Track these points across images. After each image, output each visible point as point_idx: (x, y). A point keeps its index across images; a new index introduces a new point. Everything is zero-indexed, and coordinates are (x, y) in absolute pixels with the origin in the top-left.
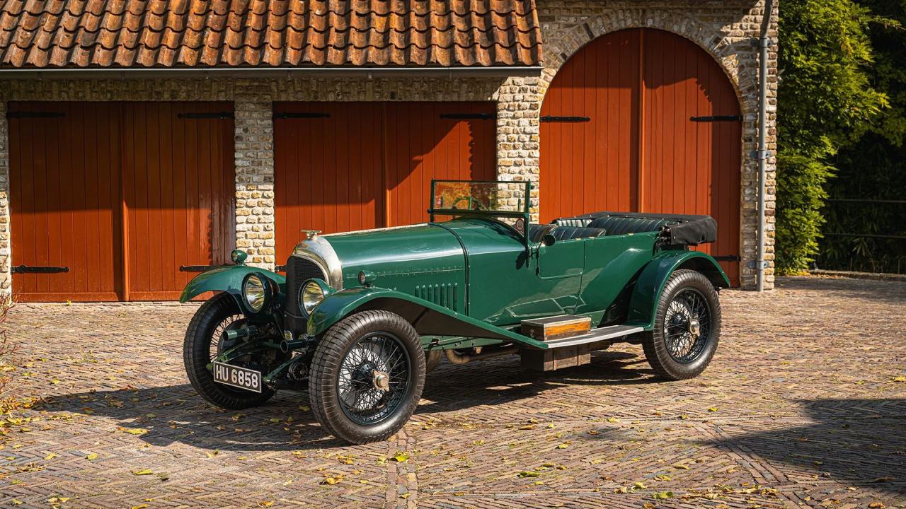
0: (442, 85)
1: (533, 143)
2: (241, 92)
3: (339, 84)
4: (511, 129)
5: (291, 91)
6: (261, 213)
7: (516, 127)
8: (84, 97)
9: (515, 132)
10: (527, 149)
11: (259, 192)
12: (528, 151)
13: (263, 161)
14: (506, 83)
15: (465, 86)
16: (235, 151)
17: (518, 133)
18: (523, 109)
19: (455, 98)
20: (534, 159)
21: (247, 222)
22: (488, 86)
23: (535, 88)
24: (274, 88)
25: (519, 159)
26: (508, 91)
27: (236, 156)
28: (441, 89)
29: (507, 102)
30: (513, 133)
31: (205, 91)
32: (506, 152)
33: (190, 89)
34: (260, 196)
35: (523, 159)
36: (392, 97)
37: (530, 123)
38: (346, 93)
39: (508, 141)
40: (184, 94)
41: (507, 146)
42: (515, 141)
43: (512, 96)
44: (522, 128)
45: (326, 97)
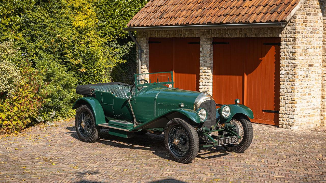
0: (261, 30)
1: (293, 57)
2: (202, 34)
3: (229, 30)
4: (285, 50)
5: (215, 33)
6: (206, 82)
7: (287, 49)
8: (163, 36)
9: (287, 51)
10: (291, 60)
11: (206, 73)
12: (291, 61)
13: (207, 61)
14: (284, 29)
15: (269, 30)
16: (200, 57)
17: (288, 52)
18: (290, 41)
19: (266, 36)
20: (294, 64)
21: (203, 85)
22: (277, 31)
23: (295, 31)
24: (211, 32)
25: (288, 64)
26: (284, 33)
27: (200, 59)
28: (261, 32)
29: (284, 38)
30: (286, 52)
31: (193, 34)
32: (283, 60)
33: (188, 33)
34: (206, 75)
35: (289, 64)
36: (245, 36)
37: (292, 48)
38: (231, 34)
39: (284, 56)
40: (187, 35)
41: (284, 58)
42: (287, 56)
43: (286, 35)
44: (289, 50)
45: (225, 36)
